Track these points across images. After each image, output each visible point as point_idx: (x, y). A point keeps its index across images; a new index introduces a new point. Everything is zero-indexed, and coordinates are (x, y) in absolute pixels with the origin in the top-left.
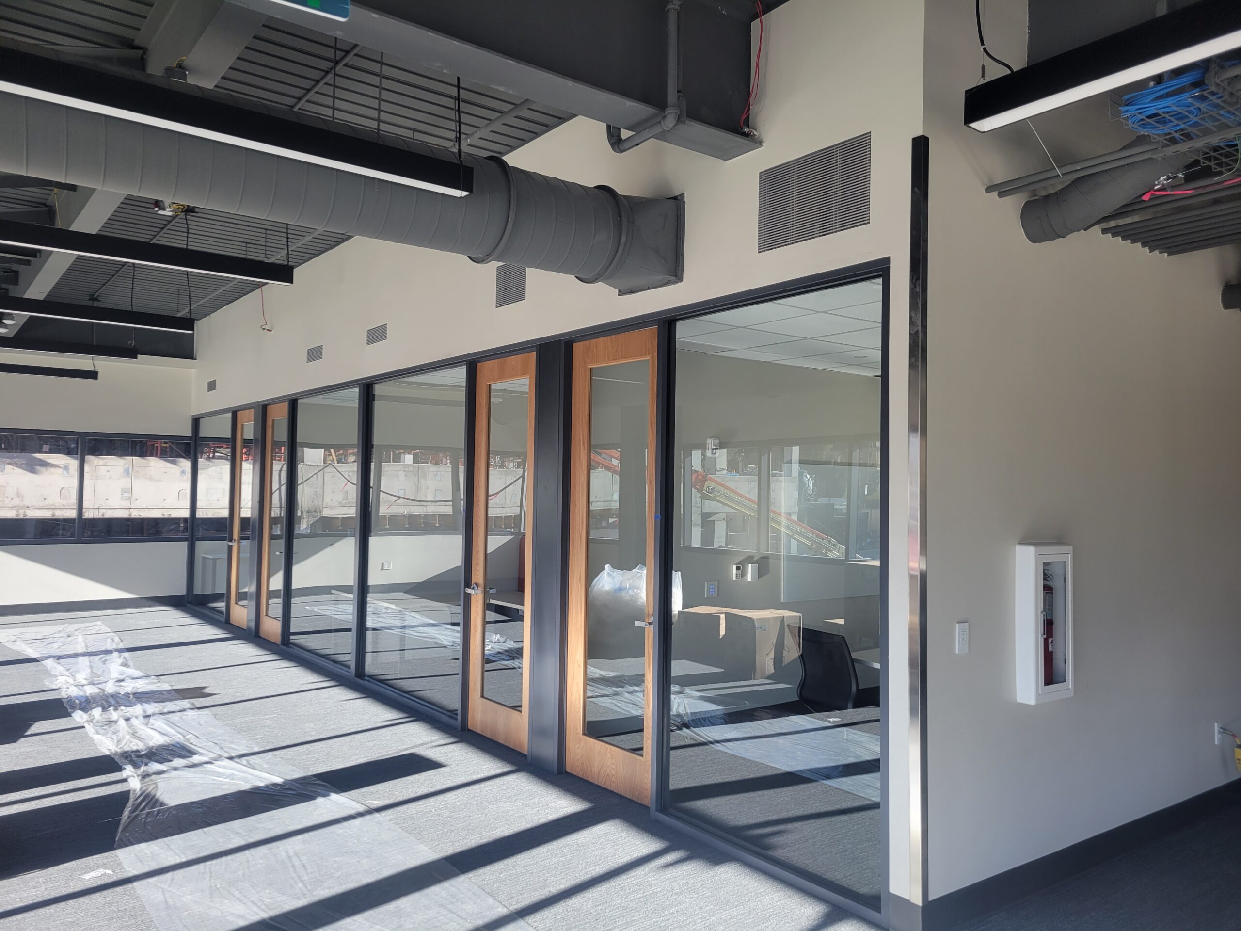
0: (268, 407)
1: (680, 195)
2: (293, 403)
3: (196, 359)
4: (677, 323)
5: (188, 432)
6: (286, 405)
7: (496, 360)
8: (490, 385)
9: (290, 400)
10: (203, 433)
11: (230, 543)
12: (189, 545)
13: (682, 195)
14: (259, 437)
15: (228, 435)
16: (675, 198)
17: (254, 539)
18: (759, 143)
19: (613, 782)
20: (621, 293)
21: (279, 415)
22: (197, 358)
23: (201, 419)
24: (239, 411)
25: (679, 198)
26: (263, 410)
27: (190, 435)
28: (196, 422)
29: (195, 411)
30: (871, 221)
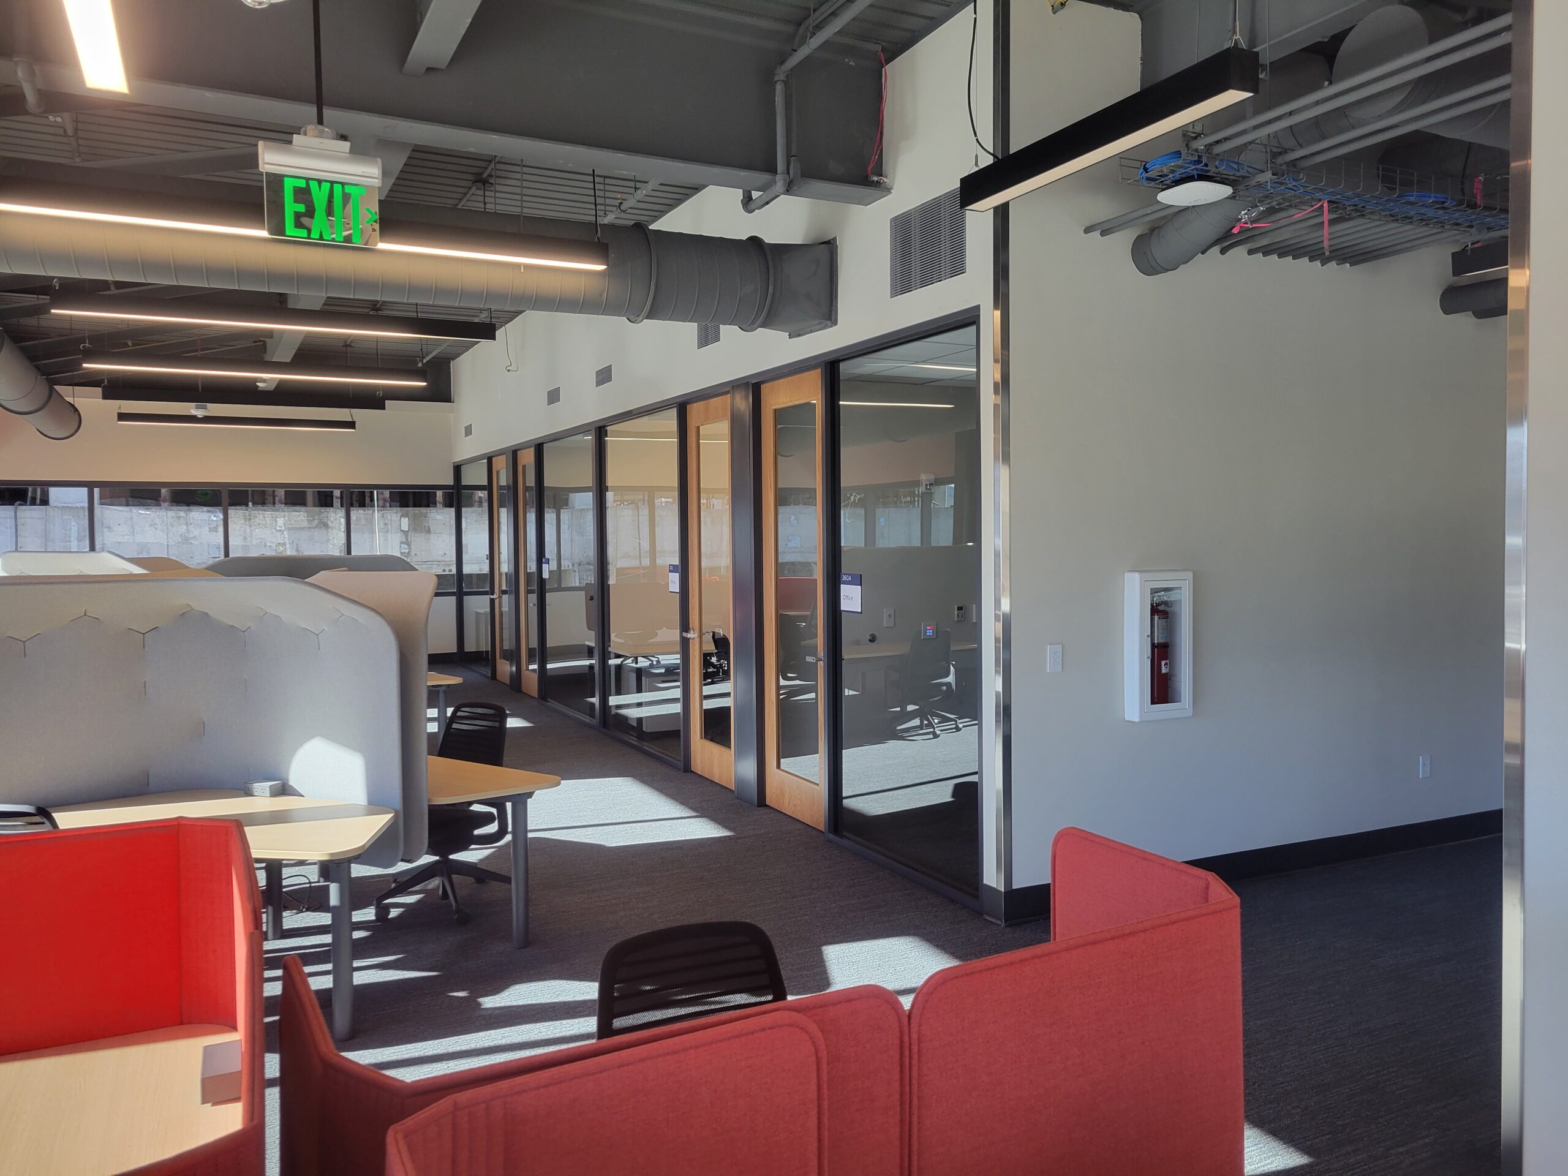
0: (518, 452)
1: (833, 239)
2: (539, 448)
3: (453, 402)
4: (841, 365)
5: (450, 481)
6: (532, 450)
7: (702, 402)
8: (698, 427)
9: (535, 445)
10: (465, 481)
11: (492, 597)
12: (457, 599)
13: (835, 239)
14: (511, 483)
15: (484, 482)
16: (828, 243)
17: (511, 592)
18: (888, 190)
19: (799, 811)
20: (790, 336)
21: (527, 458)
22: (455, 401)
23: (462, 466)
24: (494, 457)
25: (832, 242)
26: (514, 454)
27: (452, 484)
28: (457, 469)
29: (458, 458)
30: (967, 270)
